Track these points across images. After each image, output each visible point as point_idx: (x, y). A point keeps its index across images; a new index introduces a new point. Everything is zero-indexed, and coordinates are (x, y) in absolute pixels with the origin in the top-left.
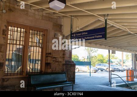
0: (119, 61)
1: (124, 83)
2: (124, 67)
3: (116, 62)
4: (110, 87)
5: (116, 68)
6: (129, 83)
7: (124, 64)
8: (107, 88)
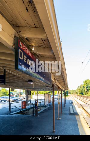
0: (18, 93)
1: (20, 111)
2: (21, 98)
3: (16, 94)
4: (9, 116)
5: (16, 99)
6: (23, 110)
7: (21, 95)
8: (7, 117)
